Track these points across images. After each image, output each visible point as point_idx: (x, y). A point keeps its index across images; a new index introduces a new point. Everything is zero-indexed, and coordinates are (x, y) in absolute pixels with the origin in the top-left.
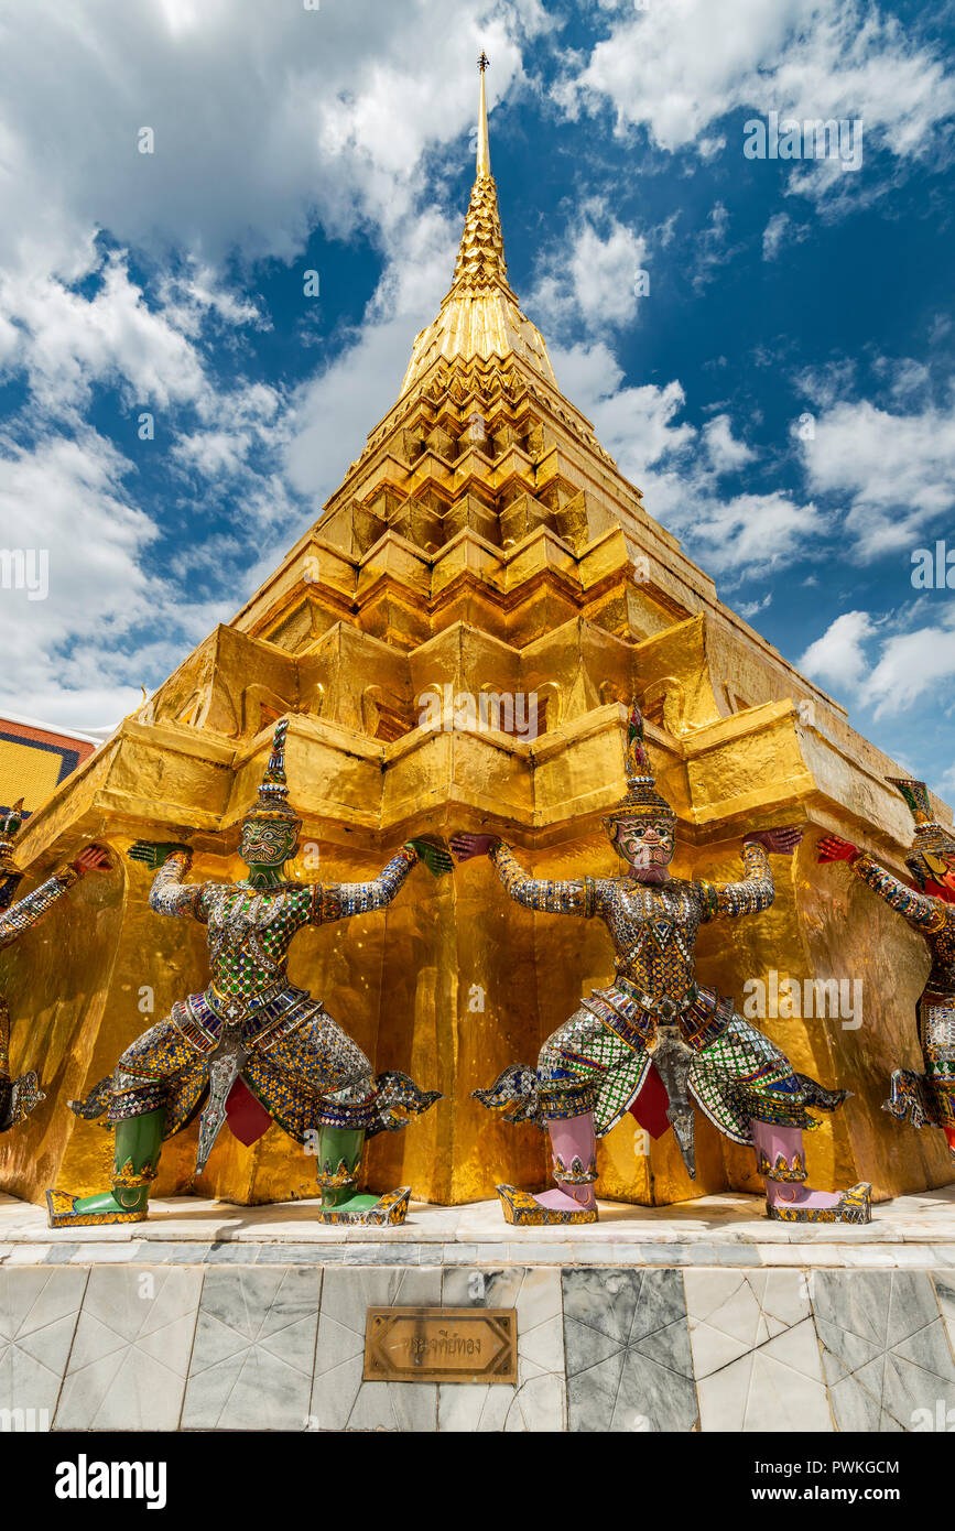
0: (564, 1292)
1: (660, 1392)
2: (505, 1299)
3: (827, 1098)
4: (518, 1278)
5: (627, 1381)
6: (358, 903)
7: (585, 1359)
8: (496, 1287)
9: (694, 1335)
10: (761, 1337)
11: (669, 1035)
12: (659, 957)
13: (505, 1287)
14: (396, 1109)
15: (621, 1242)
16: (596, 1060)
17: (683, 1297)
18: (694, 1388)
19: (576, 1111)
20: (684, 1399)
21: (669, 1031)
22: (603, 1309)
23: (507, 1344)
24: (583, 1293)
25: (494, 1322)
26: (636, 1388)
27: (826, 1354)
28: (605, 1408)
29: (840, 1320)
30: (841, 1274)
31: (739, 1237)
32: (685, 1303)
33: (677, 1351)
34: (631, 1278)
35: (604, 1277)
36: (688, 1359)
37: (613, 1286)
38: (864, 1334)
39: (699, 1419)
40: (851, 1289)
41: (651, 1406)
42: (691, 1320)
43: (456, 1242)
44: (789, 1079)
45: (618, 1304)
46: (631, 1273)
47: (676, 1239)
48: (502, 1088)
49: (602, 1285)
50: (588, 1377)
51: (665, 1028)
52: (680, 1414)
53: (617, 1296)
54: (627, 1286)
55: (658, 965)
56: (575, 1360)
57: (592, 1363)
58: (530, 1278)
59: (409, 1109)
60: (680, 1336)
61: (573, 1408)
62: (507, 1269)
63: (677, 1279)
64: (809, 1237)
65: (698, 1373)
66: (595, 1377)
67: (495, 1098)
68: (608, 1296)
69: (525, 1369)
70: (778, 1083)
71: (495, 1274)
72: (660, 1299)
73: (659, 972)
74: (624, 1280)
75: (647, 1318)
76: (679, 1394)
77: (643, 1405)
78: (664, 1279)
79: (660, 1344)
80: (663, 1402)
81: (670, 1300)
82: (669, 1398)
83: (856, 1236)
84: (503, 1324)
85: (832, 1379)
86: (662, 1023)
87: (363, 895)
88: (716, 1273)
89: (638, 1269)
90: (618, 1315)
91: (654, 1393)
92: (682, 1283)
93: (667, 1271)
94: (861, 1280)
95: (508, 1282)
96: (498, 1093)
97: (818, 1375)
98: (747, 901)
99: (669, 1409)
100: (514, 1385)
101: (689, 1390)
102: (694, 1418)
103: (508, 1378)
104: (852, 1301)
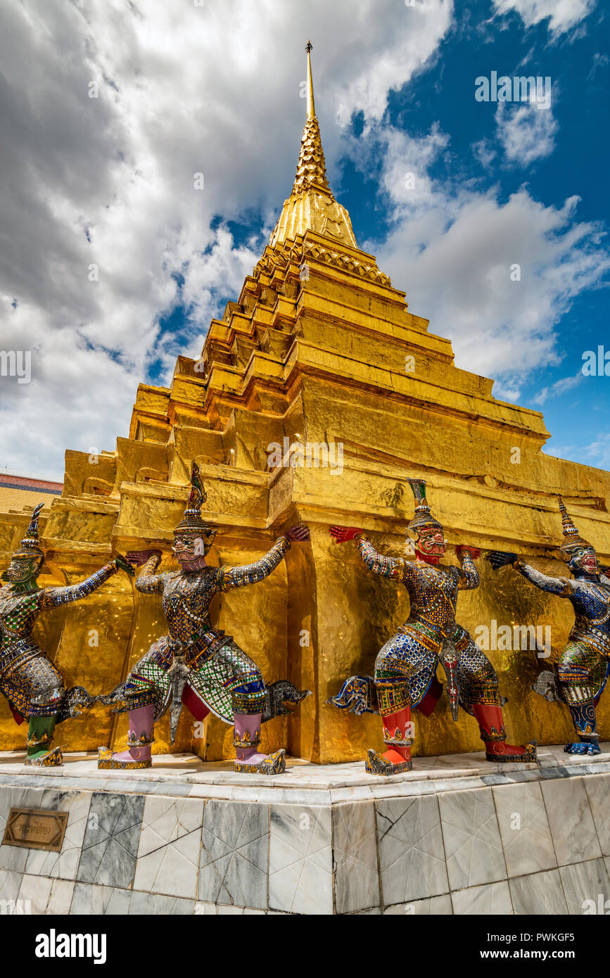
0: (91, 805)
1: (120, 863)
2: (65, 807)
3: (297, 696)
4: (74, 796)
5: (107, 855)
6: (63, 597)
7: (92, 842)
8: (64, 800)
9: (143, 832)
10: (174, 837)
11: (180, 662)
12: (175, 617)
13: (67, 800)
14: (77, 706)
15: (132, 780)
16: (146, 677)
17: (142, 812)
18: (136, 862)
19: (134, 707)
20: (129, 868)
21: (180, 659)
22: (106, 815)
23: (61, 831)
24: (99, 806)
25: (58, 818)
26: (110, 860)
27: (203, 850)
28: (94, 869)
29: (215, 831)
30: (223, 804)
31: (188, 780)
32: (143, 815)
33: (133, 842)
34: (122, 800)
35: (111, 797)
36: (137, 846)
37: (113, 804)
38: (225, 840)
39: (134, 879)
40: (225, 813)
41: (114, 870)
42: (144, 824)
43: (62, 776)
44: (247, 685)
45: (113, 814)
46: (122, 797)
47: (157, 779)
48: (115, 694)
49: (108, 802)
50: (91, 852)
51: (177, 657)
52: (126, 876)
53: (113, 808)
54: (119, 803)
55: (175, 621)
56: (87, 841)
57: (94, 844)
58: (79, 797)
59: (83, 706)
60: (136, 834)
61: (81, 866)
62: (70, 791)
63: (143, 801)
64: (224, 781)
65: (140, 854)
66: (94, 852)
67: (110, 700)
68: (109, 808)
69: (66, 844)
70: (238, 688)
71: (65, 793)
72: (132, 812)
73: (175, 625)
74: (119, 800)
75: (124, 821)
76: (128, 865)
77: (110, 870)
78: (136, 801)
79: (126, 836)
80: (120, 868)
81: (136, 813)
82: (123, 867)
83: (248, 782)
84: (62, 819)
85: (202, 865)
86: (176, 655)
87: (66, 593)
88: (161, 799)
89: (126, 795)
90: (111, 819)
91: (117, 863)
92: (144, 804)
93: (139, 797)
94: (232, 808)
95: (69, 798)
96: (112, 697)
97: (196, 861)
98: (242, 577)
99: (122, 872)
100: (59, 852)
101: (133, 863)
102: (131, 879)
103: (58, 848)
104: (224, 820)
